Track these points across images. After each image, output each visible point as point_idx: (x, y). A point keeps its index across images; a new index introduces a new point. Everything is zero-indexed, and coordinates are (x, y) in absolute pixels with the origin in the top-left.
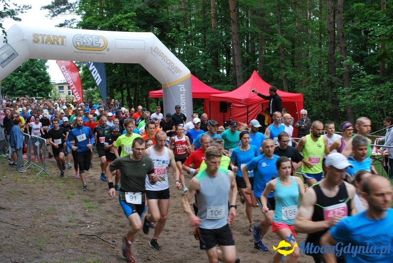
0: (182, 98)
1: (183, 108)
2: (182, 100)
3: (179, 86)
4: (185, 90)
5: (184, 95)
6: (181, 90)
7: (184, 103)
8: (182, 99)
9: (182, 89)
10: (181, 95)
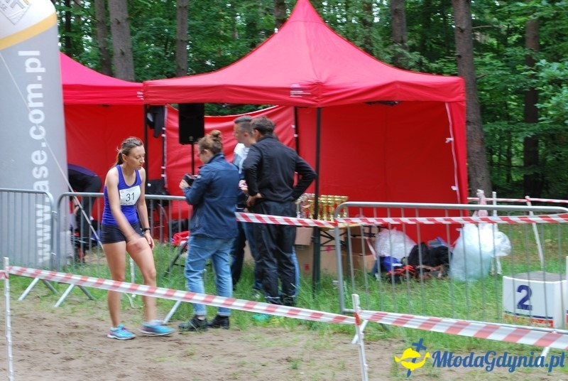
0: (31, 96)
1: (37, 132)
2: (32, 104)
3: (22, 53)
4: (43, 70)
5: (39, 86)
6: (29, 70)
7: (37, 116)
8: (35, 100)
9: (33, 65)
10: (30, 87)
